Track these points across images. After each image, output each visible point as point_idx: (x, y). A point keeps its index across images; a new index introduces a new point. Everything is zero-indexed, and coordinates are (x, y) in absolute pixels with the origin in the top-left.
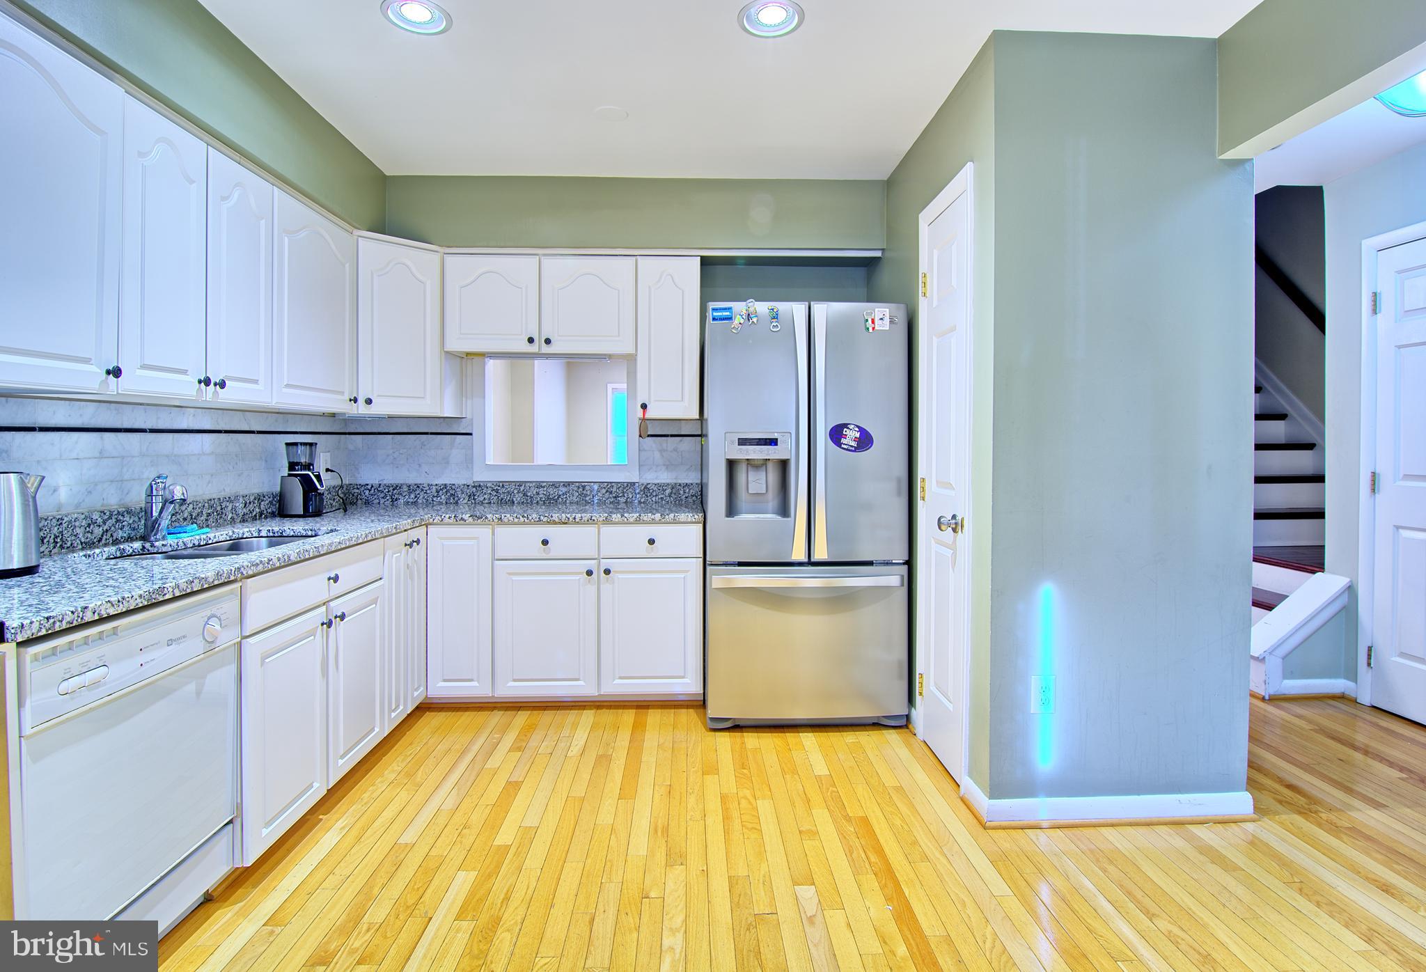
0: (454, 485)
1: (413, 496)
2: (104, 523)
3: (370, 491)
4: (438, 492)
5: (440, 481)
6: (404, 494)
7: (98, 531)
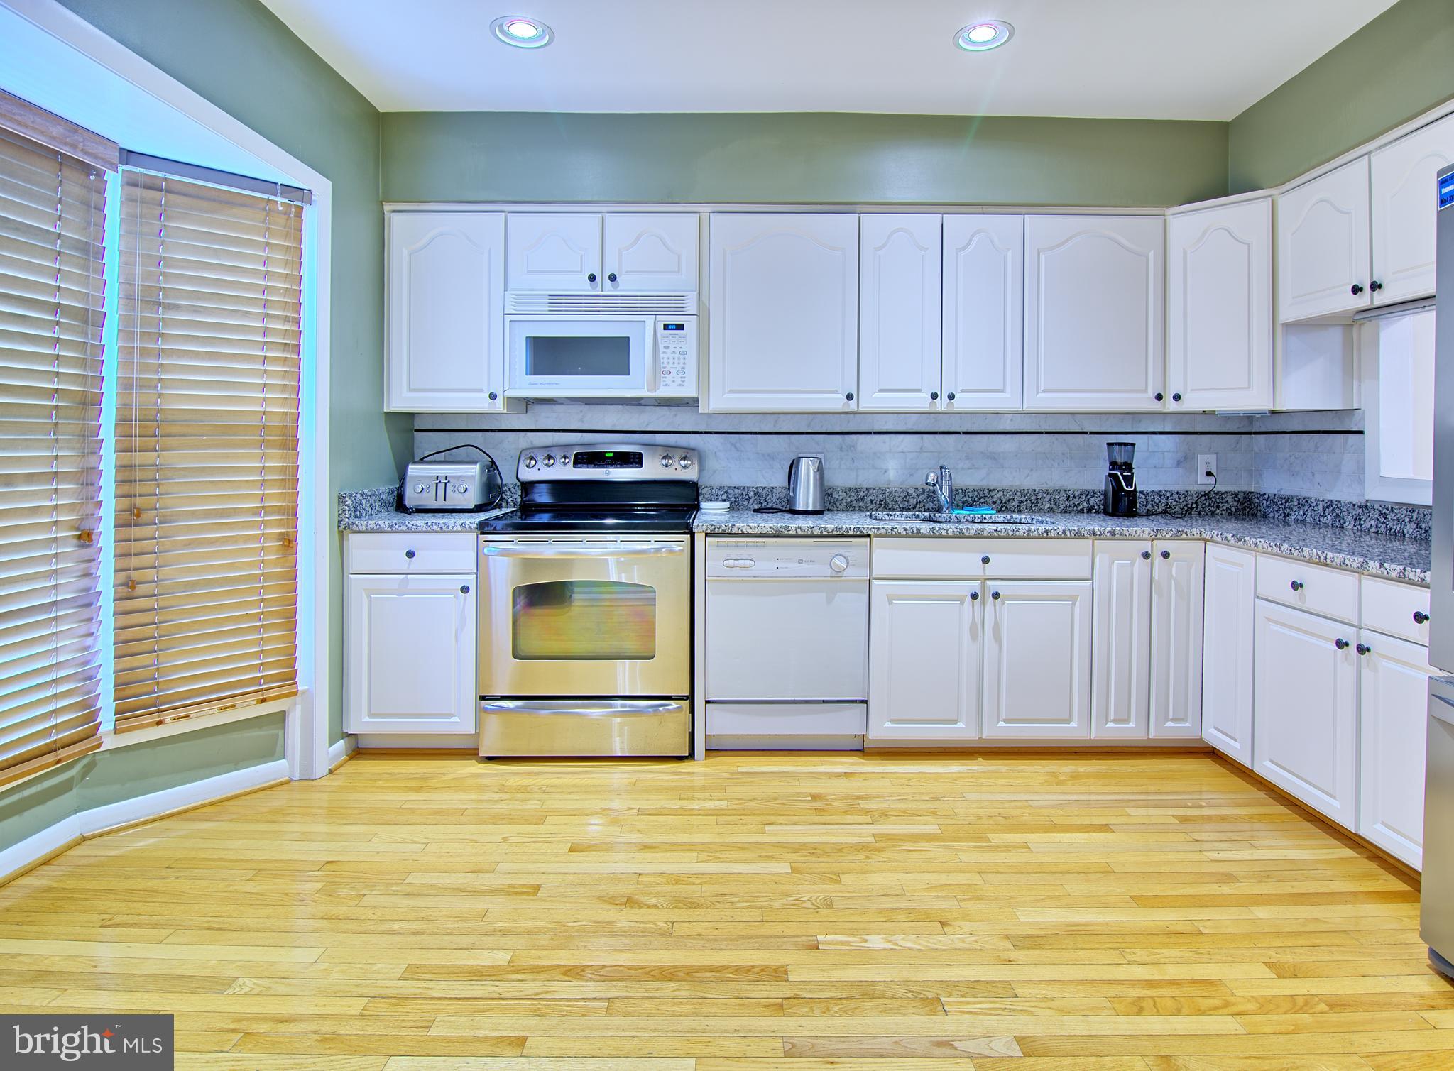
0: (1340, 502)
1: (1302, 513)
2: (918, 496)
3: (1267, 501)
4: (1324, 510)
5: (1329, 497)
6: (1294, 510)
7: (913, 502)
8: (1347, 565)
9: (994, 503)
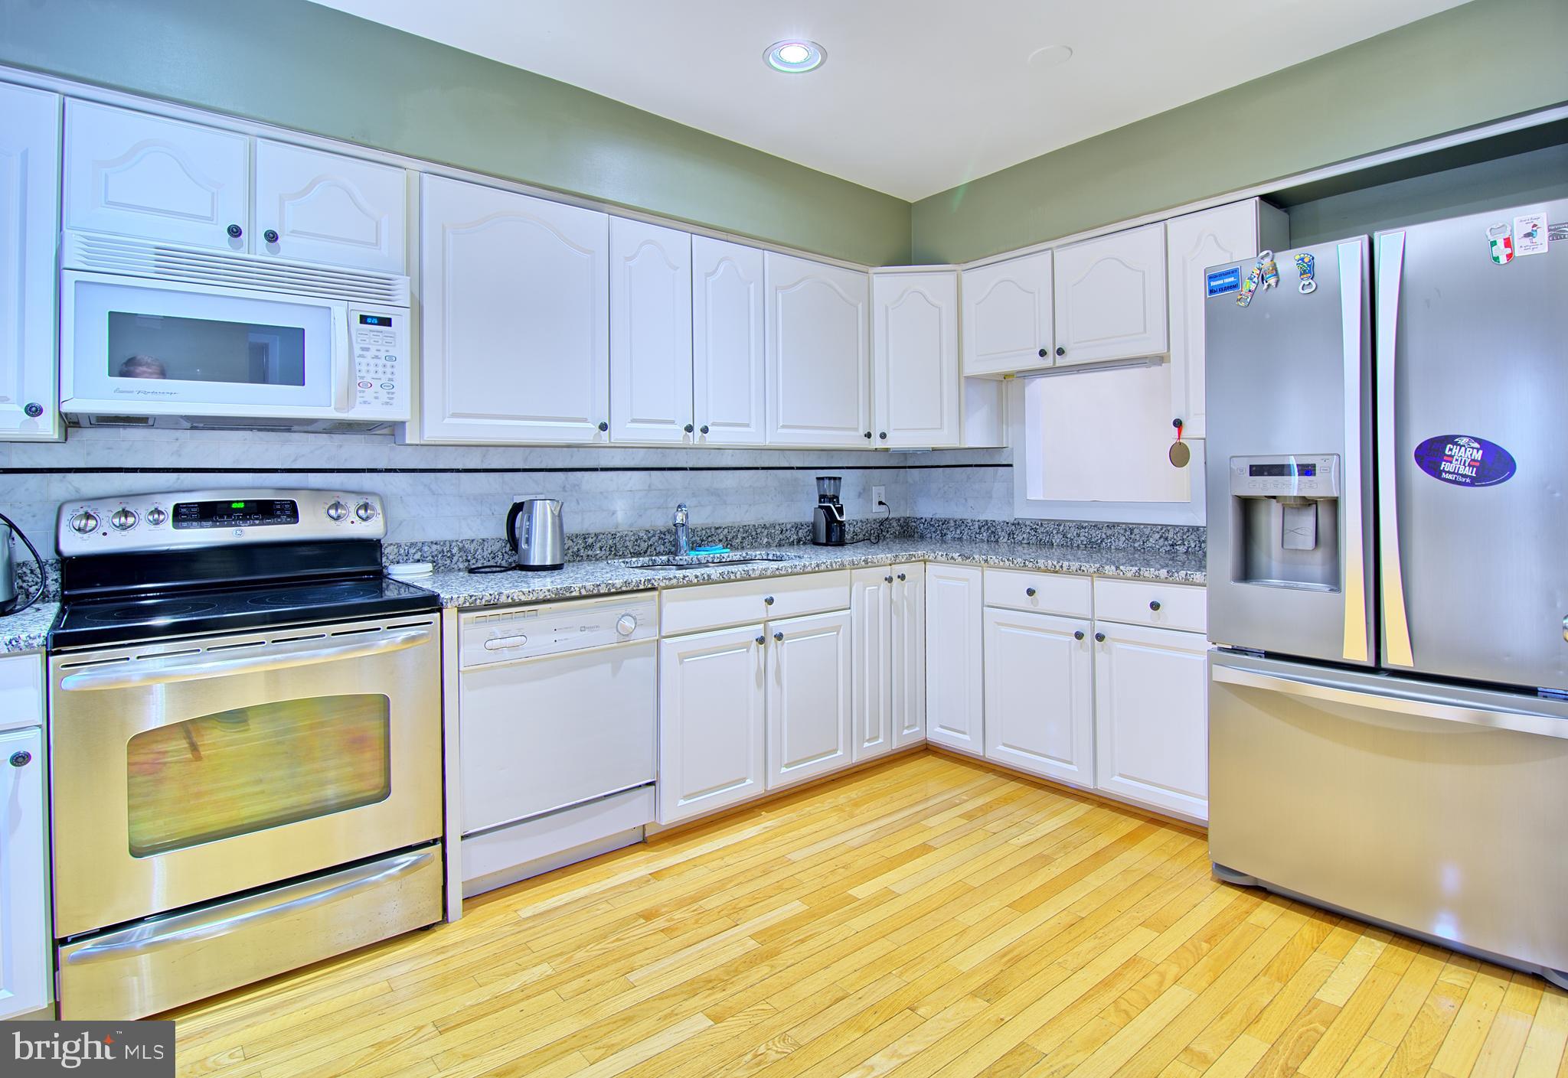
0: (994, 521)
1: (958, 532)
2: (649, 539)
3: (924, 524)
4: (980, 529)
5: (982, 518)
6: (951, 530)
7: (644, 545)
8: (1083, 571)
9: (720, 541)
